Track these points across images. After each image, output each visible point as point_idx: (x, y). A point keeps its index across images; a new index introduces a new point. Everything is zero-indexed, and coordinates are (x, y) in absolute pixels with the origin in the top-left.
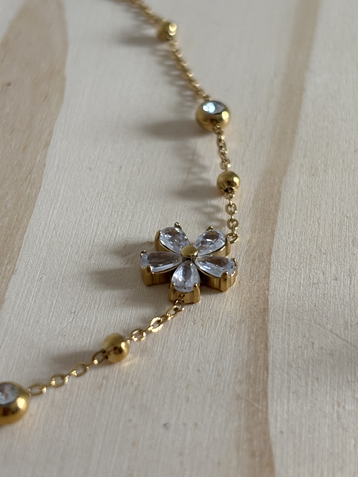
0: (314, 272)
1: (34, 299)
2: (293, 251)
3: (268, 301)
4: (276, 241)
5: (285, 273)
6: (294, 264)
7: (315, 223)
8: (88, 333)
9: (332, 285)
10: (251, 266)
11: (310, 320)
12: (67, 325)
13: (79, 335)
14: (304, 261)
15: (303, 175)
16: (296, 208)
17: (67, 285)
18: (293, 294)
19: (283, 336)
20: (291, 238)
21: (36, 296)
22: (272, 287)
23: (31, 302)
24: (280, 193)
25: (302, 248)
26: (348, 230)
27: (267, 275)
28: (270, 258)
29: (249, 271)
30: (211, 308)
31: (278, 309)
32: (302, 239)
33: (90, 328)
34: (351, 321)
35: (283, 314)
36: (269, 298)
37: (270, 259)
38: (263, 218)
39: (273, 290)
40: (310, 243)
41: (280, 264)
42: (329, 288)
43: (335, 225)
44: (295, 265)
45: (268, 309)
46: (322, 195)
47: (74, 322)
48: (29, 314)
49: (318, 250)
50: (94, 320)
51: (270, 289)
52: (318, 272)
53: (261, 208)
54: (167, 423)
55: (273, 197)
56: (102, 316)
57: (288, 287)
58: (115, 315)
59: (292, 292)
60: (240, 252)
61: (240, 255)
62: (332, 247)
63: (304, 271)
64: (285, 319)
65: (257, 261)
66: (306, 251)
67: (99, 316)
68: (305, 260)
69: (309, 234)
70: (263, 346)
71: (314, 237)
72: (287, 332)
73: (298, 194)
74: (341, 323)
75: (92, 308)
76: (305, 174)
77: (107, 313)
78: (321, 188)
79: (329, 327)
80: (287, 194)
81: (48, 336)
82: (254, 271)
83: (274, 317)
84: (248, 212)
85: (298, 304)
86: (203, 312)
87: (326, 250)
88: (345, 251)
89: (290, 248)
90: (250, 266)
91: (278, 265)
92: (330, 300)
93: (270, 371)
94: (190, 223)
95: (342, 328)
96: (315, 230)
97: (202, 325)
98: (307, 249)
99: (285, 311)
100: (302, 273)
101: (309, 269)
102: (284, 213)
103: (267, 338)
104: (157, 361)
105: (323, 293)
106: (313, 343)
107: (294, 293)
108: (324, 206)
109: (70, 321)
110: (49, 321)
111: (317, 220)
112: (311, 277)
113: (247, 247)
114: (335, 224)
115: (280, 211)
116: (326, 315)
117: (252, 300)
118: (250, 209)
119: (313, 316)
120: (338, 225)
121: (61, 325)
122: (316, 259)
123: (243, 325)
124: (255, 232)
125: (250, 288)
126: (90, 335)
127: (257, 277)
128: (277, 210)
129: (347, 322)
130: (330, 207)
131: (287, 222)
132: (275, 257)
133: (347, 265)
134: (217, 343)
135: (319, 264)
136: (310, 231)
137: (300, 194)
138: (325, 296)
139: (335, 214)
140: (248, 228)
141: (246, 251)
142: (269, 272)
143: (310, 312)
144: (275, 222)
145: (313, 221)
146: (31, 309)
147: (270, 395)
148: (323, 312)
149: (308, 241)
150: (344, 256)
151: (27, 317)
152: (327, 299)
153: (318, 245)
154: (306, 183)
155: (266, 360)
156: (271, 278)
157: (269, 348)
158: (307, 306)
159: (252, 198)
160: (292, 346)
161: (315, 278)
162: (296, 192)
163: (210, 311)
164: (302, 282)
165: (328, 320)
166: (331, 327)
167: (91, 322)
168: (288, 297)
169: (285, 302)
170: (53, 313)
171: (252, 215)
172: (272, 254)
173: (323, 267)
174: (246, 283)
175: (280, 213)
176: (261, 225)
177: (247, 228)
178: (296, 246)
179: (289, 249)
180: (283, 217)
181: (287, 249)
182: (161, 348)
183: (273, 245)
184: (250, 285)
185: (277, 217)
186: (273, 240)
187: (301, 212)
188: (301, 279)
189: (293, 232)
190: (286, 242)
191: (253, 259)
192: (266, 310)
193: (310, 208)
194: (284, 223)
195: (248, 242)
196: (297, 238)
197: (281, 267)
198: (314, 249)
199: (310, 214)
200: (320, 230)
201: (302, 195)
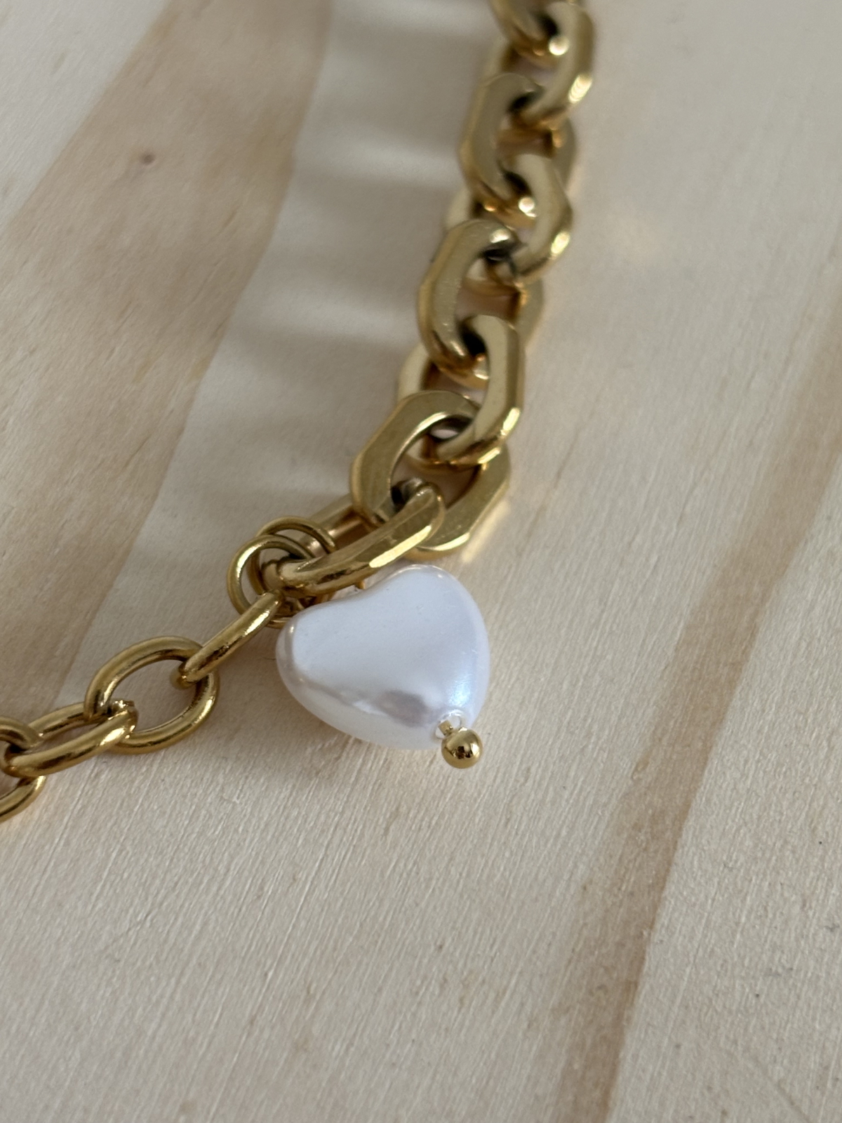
0: (782, 895)
1: (65, 836)
2: (744, 819)
3: (642, 960)
4: (707, 781)
5: (707, 883)
6: (736, 862)
7: (820, 744)
8: (176, 964)
9: (817, 945)
10: (627, 843)
11: (735, 1042)
12: (129, 929)
13: (151, 966)
14: (763, 854)
15: (828, 588)
16: (784, 686)
17: (156, 807)
18: (712, 951)
19: (655, 1075)
20: (747, 777)
21: (73, 827)
22: (663, 920)
23: (57, 840)
24: (753, 631)
25: (768, 814)
27: (660, 883)
28: (680, 829)
29: (618, 857)
30: (496, 953)
31: (663, 990)
32: (775, 787)
33: (182, 950)
34: (837, 1066)
35: (670, 1009)
36: (648, 950)
37: (678, 833)
38: (691, 700)
39: (663, 932)
40: (792, 804)
41: (700, 854)
42: (807, 952)
44: (739, 864)
45: (636, 984)
47: (148, 924)
48: (46, 876)
49: (808, 828)
50: (198, 927)
51: (658, 926)
52: (792, 896)
53: (695, 668)
55: (734, 641)
56: (220, 920)
57: (704, 929)
58: (253, 924)
59: (711, 946)
60: (608, 796)
61: (605, 805)
63: (756, 887)
64: (672, 1023)
65: (646, 833)
66: (776, 825)
67: (213, 917)
68: (768, 855)
69: (797, 774)
70: (597, 1094)
71: (807, 787)
72: (668, 1063)
73: (799, 644)
74: (812, 1066)
75: (203, 890)
76: (832, 583)
77: (235, 915)
79: (778, 1072)
80: (772, 639)
81: (76, 954)
82: (630, 861)
83: (647, 1013)
84: (659, 676)
85: (716, 986)
86: (473, 959)
87: (827, 833)
89: (738, 808)
90: (623, 842)
91: (694, 855)
92: (801, 990)
94: (503, 681)
95: (809, 1083)
96: (816, 765)
97: (461, 1000)
98: (780, 821)
99: (678, 1001)
100: (750, 891)
101: (770, 884)
102: (750, 696)
103: (613, 1074)
104: (324, 1084)
105: (788, 966)
106: (724, 1113)
107: (716, 949)
109: (139, 919)
110: (90, 907)
111: (828, 735)
112: (769, 909)
113: (630, 782)
115: (739, 689)
116: (778, 1033)
117: (604, 951)
118: (666, 668)
119: (746, 1030)
121: (115, 928)
122: (797, 856)
123: (563, 1021)
124: (660, 740)
125: (607, 911)
126: (178, 972)
127: (632, 880)
128: (732, 684)
129: (827, 1068)
131: (749, 725)
132: (692, 829)
134: (485, 1064)
135: (800, 873)
136: (803, 767)
137: (804, 645)
138: (791, 977)
140: (646, 723)
141: (626, 795)
142: (668, 871)
143: (739, 1015)
144: (718, 721)
145: (818, 737)
146: (52, 864)
148: (774, 1023)
149: (789, 795)
151: (37, 886)
152: (793, 984)
153: (811, 812)
154: (829, 613)
156: (666, 893)
157: (611, 1103)
158: (737, 995)
159: (679, 633)
160: (671, 1111)
161: (778, 914)
162: (795, 638)
163: (489, 960)
164: (743, 919)
165: (780, 1049)
166: (782, 1075)
167: (190, 934)
168: (697, 961)
169: (684, 971)
170: (104, 886)
171: (666, 685)
172: (689, 817)
173: (808, 884)
174: (600, 893)
175: (738, 696)
176: (681, 723)
177: (644, 723)
178: (753, 806)
179: (733, 811)
180: (742, 709)
181: (730, 810)
182: (344, 1047)
183: (696, 789)
184: (609, 903)
185: (727, 706)
186: (702, 775)
187: (793, 703)
188: (741, 911)
189: (759, 759)
190: (732, 786)
191: (636, 824)
192: (631, 987)
193: (820, 693)
194: (742, 728)
195: (636, 769)
196: (763, 779)
197: (700, 862)
198: (799, 824)
199: (816, 713)
200: (828, 767)
201: (809, 649)
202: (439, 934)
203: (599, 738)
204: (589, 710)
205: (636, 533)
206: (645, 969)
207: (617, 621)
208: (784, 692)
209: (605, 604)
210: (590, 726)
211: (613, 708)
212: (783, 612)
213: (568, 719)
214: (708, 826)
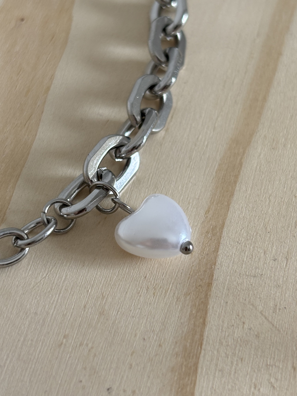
0: (257, 250)
2: (243, 227)
3: (213, 276)
4: (230, 215)
5: (232, 249)
6: (241, 241)
7: (266, 200)
8: (58, 290)
10: (205, 238)
11: (245, 300)
12: (41, 280)
13: (49, 291)
14: (250, 238)
15: (265, 148)
16: (253, 182)
18: (236, 271)
19: (220, 312)
20: (243, 213)
22: (219, 262)
24: (241, 164)
25: (251, 224)
26: (293, 211)
27: (217, 250)
28: (222, 232)
29: (202, 242)
30: (164, 278)
31: (220, 285)
32: (252, 215)
33: (59, 285)
34: (280, 305)
35: (223, 291)
36: (214, 272)
38: (222, 189)
39: (219, 266)
40: (258, 220)
41: (229, 239)
42: (267, 269)
43: (284, 204)
45: (211, 284)
46: (278, 171)
47: (47, 278)
49: (264, 228)
50: (64, 277)
51: (217, 264)
52: (260, 251)
53: (222, 178)
54: (111, 388)
55: (235, 168)
56: (71, 274)
57: (232, 264)
58: (82, 275)
59: (235, 269)
60: (197, 223)
61: (196, 226)
62: (277, 227)
63: (249, 249)
64: (224, 295)
65: (211, 234)
66: (254, 228)
67: (69, 274)
69: (259, 210)
70: (201, 320)
71: (263, 214)
72: (224, 308)
73: (256, 167)
74: (271, 306)
75: (64, 265)
76: (266, 146)
77: (76, 272)
78: (278, 162)
79: (260, 308)
80: (247, 166)
81: (24, 290)
82: (206, 244)
83: (216, 292)
84: (211, 182)
85: (238, 282)
86: (157, 280)
87: (271, 229)
88: (287, 231)
89: (241, 223)
90: (203, 237)
91: (227, 240)
92: (266, 281)
93: (203, 347)
94: (159, 188)
95: (271, 311)
96: (265, 207)
97: (154, 294)
98: (255, 226)
99: (226, 288)
100: (247, 250)
101: (253, 247)
102: (242, 186)
103: (206, 313)
104: (111, 325)
105: (261, 274)
106: (244, 323)
107: (237, 270)
108: (277, 182)
109: (44, 276)
110: (27, 274)
111: (268, 197)
112: (253, 255)
113: (204, 218)
114: (283, 202)
115: (238, 184)
116: (259, 296)
117: (200, 274)
118: (213, 179)
119: (249, 295)
120: (286, 204)
121: (36, 280)
122: (261, 237)
123: (188, 298)
124: (213, 203)
125: (200, 260)
126: (58, 293)
127: (207, 250)
128: (235, 182)
129: (276, 306)
130: (282, 184)
131: (242, 195)
132: (226, 232)
133: (286, 247)
134: (163, 314)
135: (263, 243)
136: (261, 208)
137: (258, 167)
138: (262, 277)
139: (285, 192)
140: (208, 198)
141: (203, 222)
142: (219, 246)
143: (246, 291)
144: (232, 195)
145: (265, 198)
147: (199, 370)
148: (258, 292)
149: (257, 218)
150: (285, 237)
152: (263, 279)
153: (265, 223)
154: (266, 156)
155: (202, 335)
156: (219, 253)
157: (206, 323)
158: (245, 284)
159: (216, 167)
160: (226, 324)
161: (256, 257)
162: (255, 165)
163: (162, 280)
165: (260, 301)
166: (262, 309)
167: (61, 280)
168: (231, 274)
169: (227, 278)
170: (31, 266)
171: (213, 184)
172: (224, 227)
173: (265, 246)
174: (197, 255)
175: (238, 186)
176: (219, 197)
177: (207, 198)
178: (245, 222)
179: (239, 224)
180: (240, 190)
181: (238, 224)
182: (116, 312)
183: (226, 218)
184: (200, 258)
185: (234, 190)
186: (228, 213)
187: (256, 187)
188: (244, 257)
189: (246, 206)
190: (238, 216)
191: (207, 231)
192: (210, 285)
193: (265, 183)
194: (240, 197)
195: (206, 213)
196: (248, 213)
197: (229, 242)
198: (261, 227)
199: (264, 190)
200: (269, 207)
201: (260, 168)
202: (145, 273)
203: (193, 204)
204: (189, 195)
206: (214, 278)
207: (196, 164)
208: (253, 183)
209: (191, 159)
210: (190, 200)
211: (196, 194)
212: (251, 157)
213: (182, 198)
214: (231, 230)
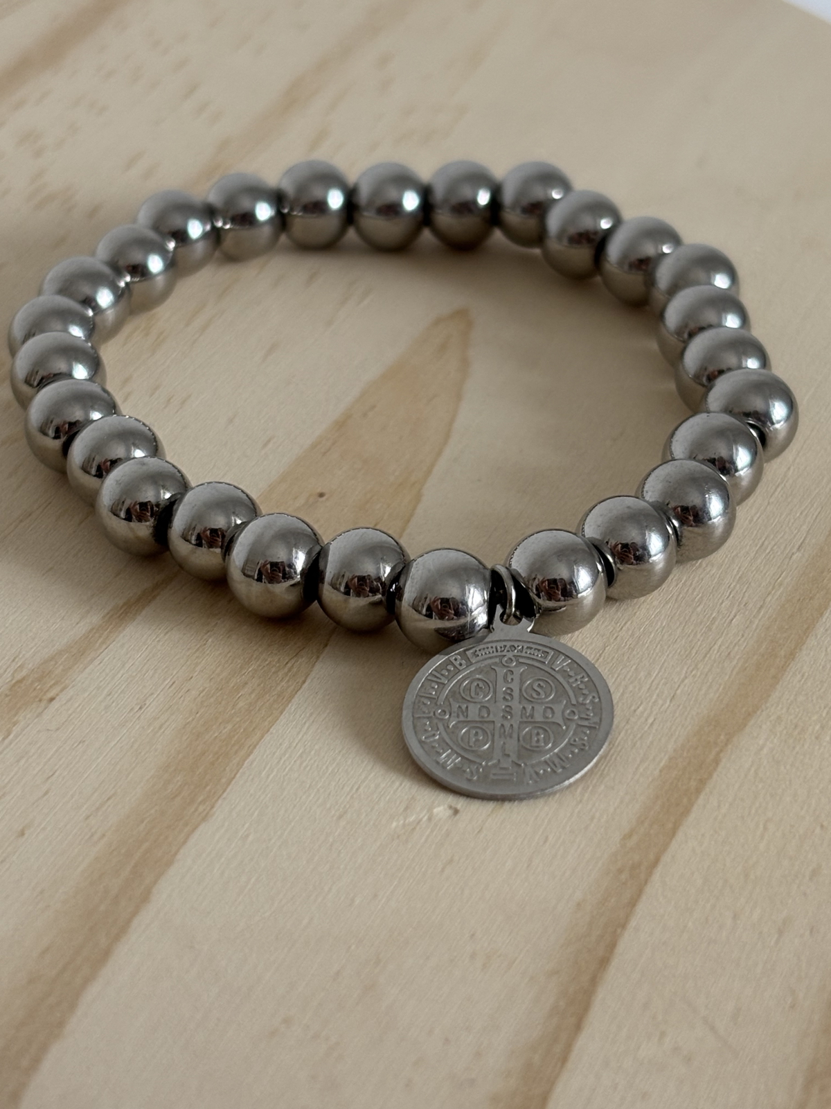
205: (640, 705)
